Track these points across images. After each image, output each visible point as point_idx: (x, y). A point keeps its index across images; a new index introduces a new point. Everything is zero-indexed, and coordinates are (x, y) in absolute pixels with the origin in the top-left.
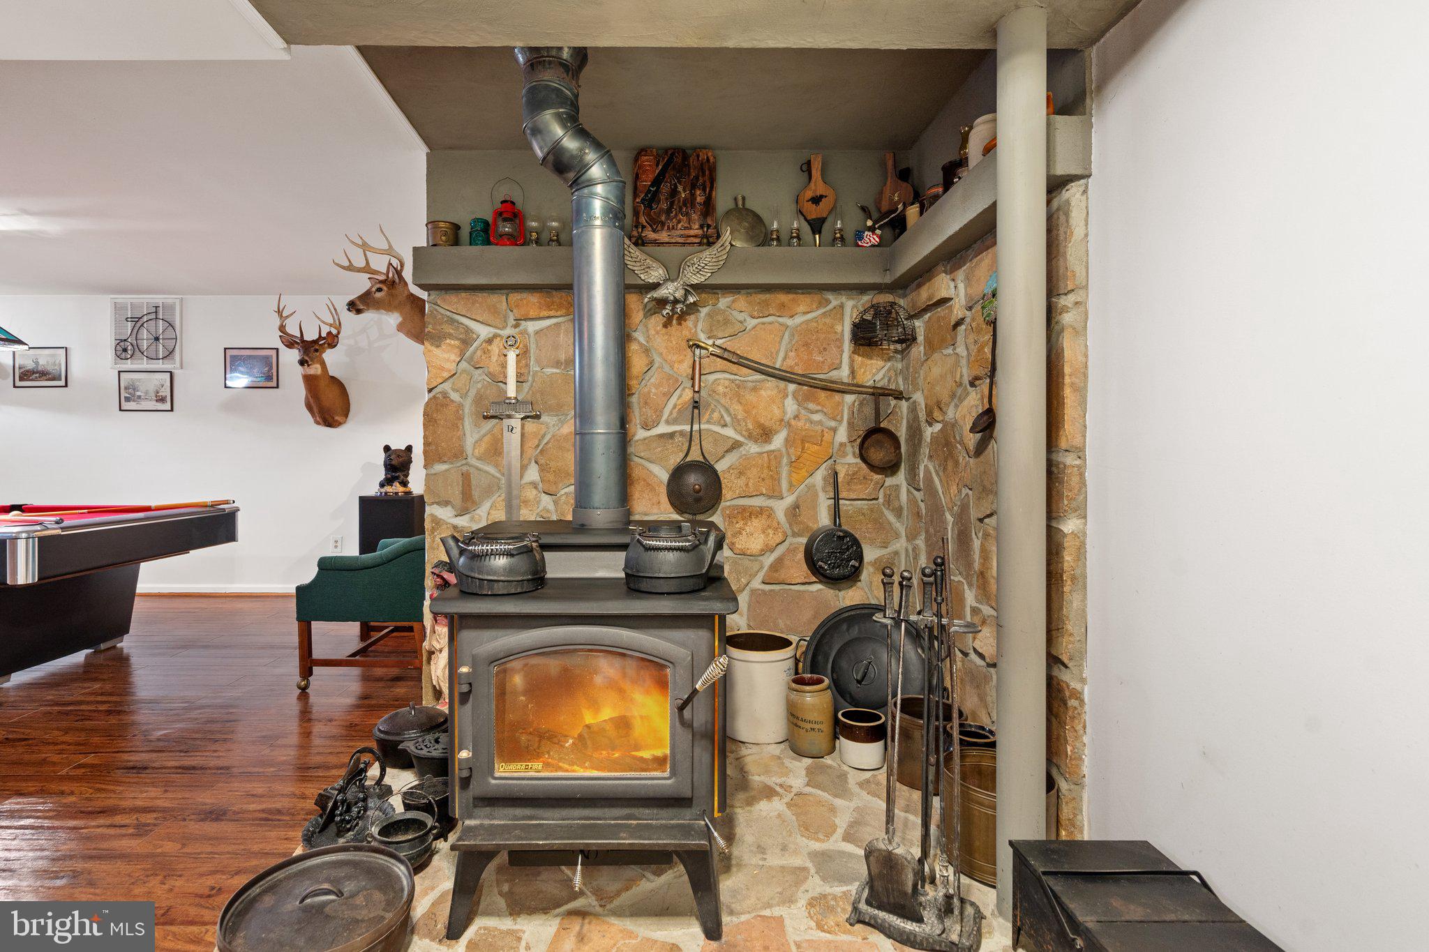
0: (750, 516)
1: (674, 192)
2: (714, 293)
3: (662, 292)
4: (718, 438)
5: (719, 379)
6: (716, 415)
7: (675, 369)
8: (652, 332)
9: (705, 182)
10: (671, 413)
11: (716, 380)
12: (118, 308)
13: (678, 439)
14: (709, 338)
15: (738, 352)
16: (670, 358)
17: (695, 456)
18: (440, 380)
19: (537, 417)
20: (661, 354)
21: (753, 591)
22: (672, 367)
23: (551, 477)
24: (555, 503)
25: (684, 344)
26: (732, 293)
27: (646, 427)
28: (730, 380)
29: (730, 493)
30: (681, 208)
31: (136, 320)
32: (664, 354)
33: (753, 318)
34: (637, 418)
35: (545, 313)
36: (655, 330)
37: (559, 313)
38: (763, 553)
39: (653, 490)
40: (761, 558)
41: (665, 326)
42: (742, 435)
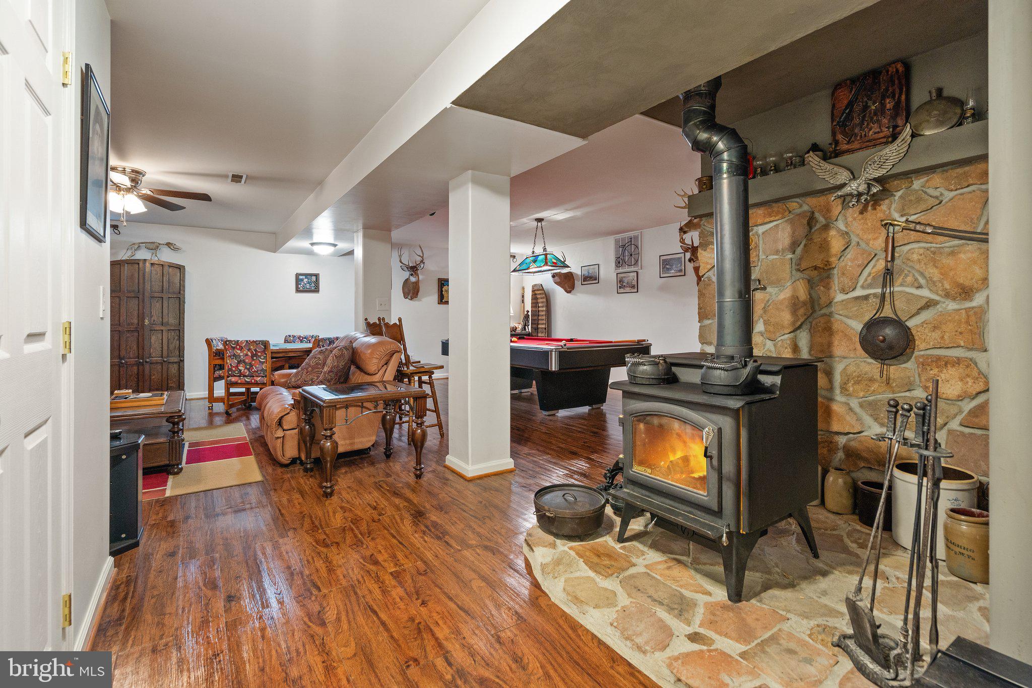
0: (946, 365)
1: (866, 107)
2: (908, 178)
3: (847, 190)
4: (910, 298)
5: (913, 249)
6: (909, 279)
7: (870, 245)
8: (850, 219)
9: (894, 90)
10: (866, 280)
11: (910, 250)
12: (617, 241)
13: (872, 300)
14: (902, 216)
15: (934, 224)
16: (865, 237)
17: (887, 312)
18: (707, 271)
19: (765, 288)
20: (858, 235)
21: (950, 432)
22: (868, 244)
23: (771, 329)
24: (775, 345)
25: (879, 224)
26: (925, 174)
27: (843, 291)
28: (924, 248)
29: (924, 344)
30: (872, 119)
31: (623, 246)
32: (860, 234)
33: (952, 191)
34: (837, 286)
35: (768, 220)
36: (852, 217)
37: (777, 218)
38: (960, 398)
39: (850, 339)
40: (959, 403)
41: (861, 213)
42: (938, 294)
